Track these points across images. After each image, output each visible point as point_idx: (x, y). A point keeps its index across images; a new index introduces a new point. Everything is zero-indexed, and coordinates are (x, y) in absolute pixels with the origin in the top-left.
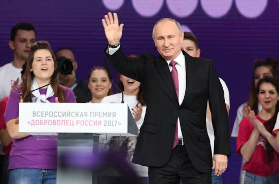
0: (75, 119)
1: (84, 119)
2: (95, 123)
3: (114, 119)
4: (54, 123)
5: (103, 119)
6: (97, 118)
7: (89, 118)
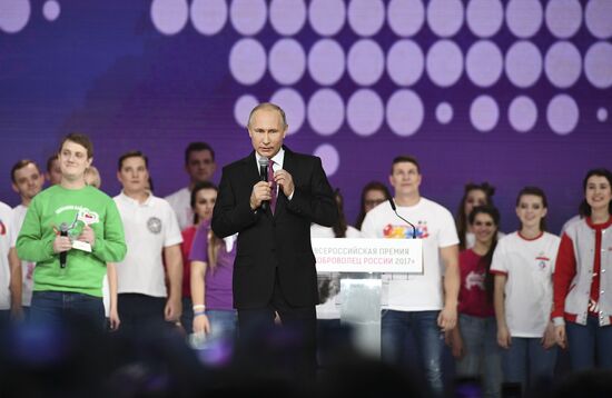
0: (363, 256)
1: (373, 256)
2: (386, 261)
3: (407, 256)
4: (338, 260)
5: (395, 256)
6: (388, 256)
7: (378, 256)
